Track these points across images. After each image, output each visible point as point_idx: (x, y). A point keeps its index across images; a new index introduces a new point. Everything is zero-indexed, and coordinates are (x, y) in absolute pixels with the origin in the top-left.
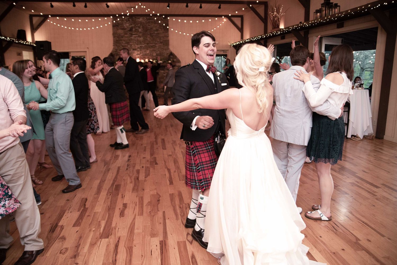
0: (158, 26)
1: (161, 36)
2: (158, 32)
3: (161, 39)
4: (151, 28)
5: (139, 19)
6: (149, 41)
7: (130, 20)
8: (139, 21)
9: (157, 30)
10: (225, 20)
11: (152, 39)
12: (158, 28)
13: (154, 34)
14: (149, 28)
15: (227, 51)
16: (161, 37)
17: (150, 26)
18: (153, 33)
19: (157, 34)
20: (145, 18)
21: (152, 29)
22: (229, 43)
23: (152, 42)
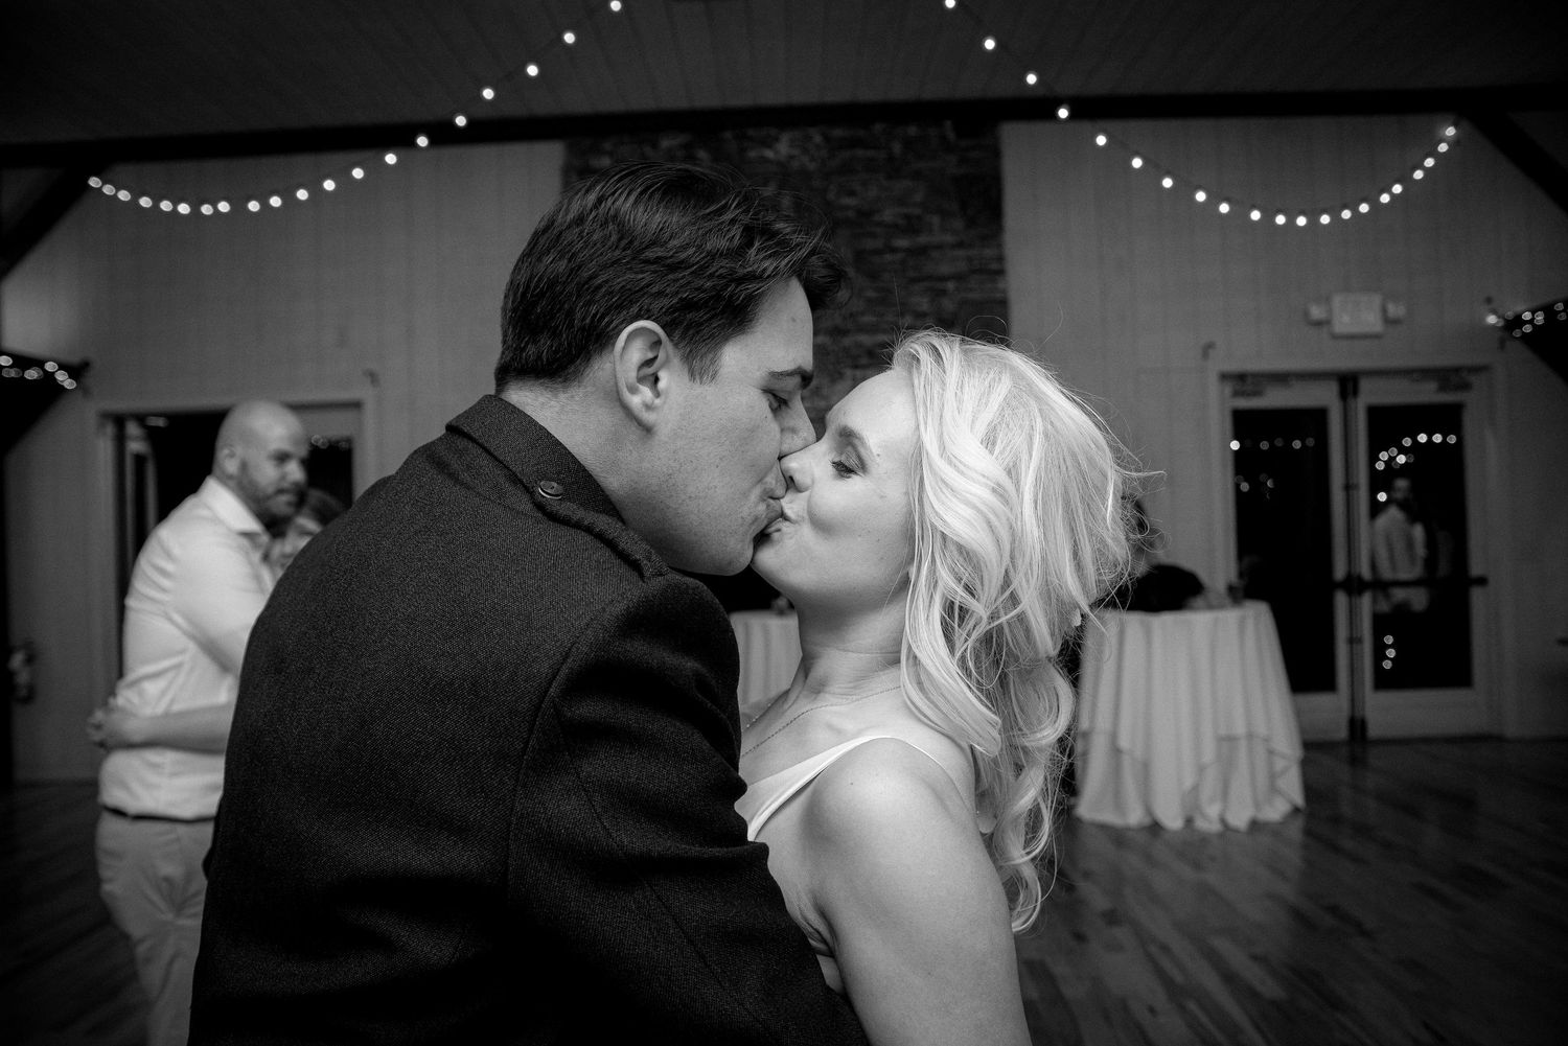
0: (918, 197)
1: (945, 269)
2: (923, 239)
3: (943, 292)
4: (865, 214)
5: (770, 147)
6: (851, 315)
7: (702, 154)
8: (765, 160)
9: (911, 226)
10: (1451, 131)
11: (871, 294)
12: (917, 211)
13: (888, 257)
14: (851, 214)
15: (1473, 379)
16: (944, 279)
17: (852, 193)
18: (878, 252)
19: (910, 252)
20: (818, 139)
21: (877, 218)
22: (1494, 312)
23: (868, 319)
